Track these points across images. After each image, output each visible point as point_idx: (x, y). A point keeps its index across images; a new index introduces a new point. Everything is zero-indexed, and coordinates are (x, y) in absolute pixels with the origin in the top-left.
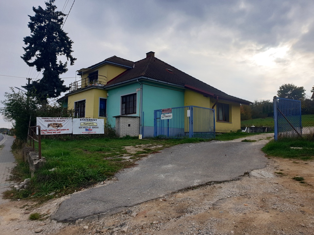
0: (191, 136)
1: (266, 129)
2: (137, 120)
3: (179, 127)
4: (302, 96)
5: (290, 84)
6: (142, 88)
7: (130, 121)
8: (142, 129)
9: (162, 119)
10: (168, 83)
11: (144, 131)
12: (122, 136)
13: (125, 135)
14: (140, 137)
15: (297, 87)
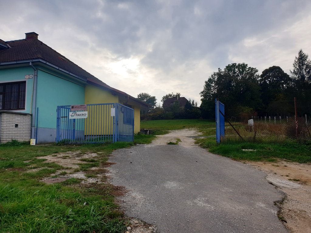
0: (116, 140)
1: (148, 131)
2: (27, 119)
3: (78, 130)
4: (154, 104)
5: (146, 93)
6: (37, 76)
7: (17, 119)
8: (34, 131)
9: (70, 118)
10: (70, 74)
11: (38, 134)
12: (6, 141)
13: (10, 140)
14: (33, 142)
15: (151, 96)
